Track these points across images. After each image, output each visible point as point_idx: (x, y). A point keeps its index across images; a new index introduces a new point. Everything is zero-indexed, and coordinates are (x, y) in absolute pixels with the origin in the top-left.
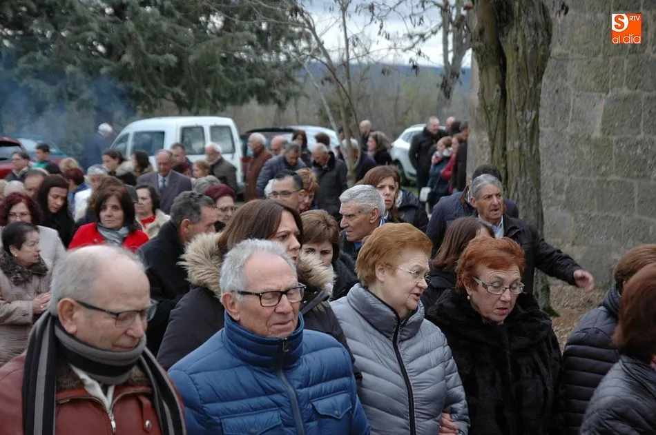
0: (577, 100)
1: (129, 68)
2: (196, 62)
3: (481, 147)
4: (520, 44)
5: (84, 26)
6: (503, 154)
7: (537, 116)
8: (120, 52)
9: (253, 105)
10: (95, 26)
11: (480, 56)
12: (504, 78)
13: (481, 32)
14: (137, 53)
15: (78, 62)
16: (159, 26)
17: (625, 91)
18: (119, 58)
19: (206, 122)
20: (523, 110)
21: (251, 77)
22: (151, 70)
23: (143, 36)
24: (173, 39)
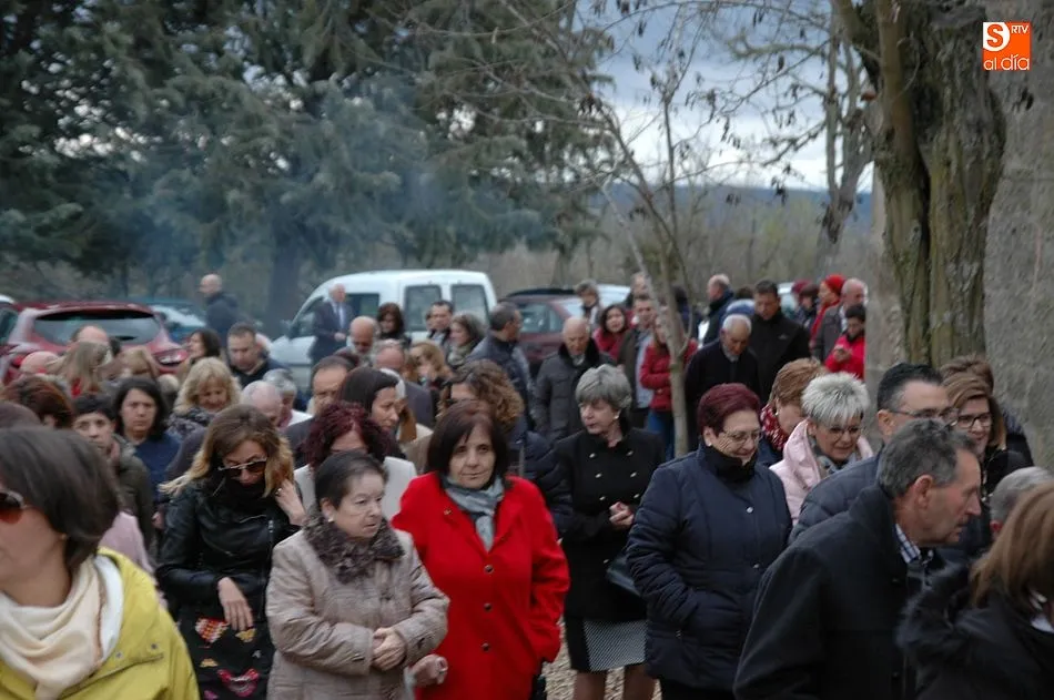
0: (1048, 245)
1: (325, 194)
2: (429, 184)
3: (889, 320)
4: (952, 155)
5: (257, 128)
6: (924, 333)
7: (981, 271)
8: (311, 171)
9: (520, 252)
10: (274, 128)
11: (886, 174)
12: (926, 209)
13: (889, 135)
14: (340, 171)
15: (247, 185)
16: (373, 128)
18: (311, 178)
19: (446, 278)
20: (957, 260)
21: (518, 207)
22: (359, 196)
23: (348, 143)
24: (394, 147)
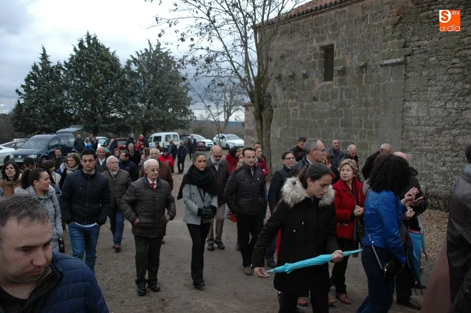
1: (151, 121)
2: (167, 119)
4: (266, 115)
5: (141, 112)
7: (270, 132)
8: (149, 117)
10: (144, 112)
12: (262, 123)
13: (256, 111)
14: (153, 118)
15: (140, 120)
16: (159, 111)
17: (285, 126)
18: (149, 119)
19: (171, 133)
20: (267, 131)
21: (180, 123)
22: (156, 121)
23: (155, 114)
24: (162, 114)
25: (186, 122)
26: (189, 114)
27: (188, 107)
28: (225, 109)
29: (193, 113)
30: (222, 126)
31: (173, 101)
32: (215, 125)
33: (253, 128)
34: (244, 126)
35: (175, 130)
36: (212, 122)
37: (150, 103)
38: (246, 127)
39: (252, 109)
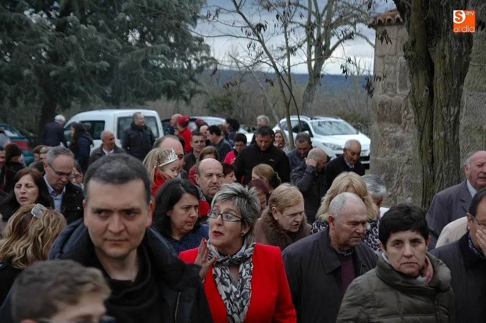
0: (470, 98)
1: (72, 72)
2: (124, 67)
4: (447, 53)
5: (37, 39)
6: (430, 141)
7: (459, 111)
8: (64, 59)
9: (163, 101)
10: (46, 39)
11: (411, 62)
13: (413, 43)
14: (78, 60)
15: (32, 67)
16: (96, 39)
18: (64, 64)
20: (447, 107)
21: (164, 79)
22: (88, 73)
23: (83, 47)
24: (105, 49)
25: (186, 76)
26: (194, 50)
27: (190, 27)
28: (310, 36)
29: (208, 49)
30: (300, 90)
31: (143, 9)
32: (277, 86)
33: (401, 96)
34: (370, 93)
35: (149, 103)
36: (268, 79)
37: (65, 12)
38: (379, 95)
39: (400, 35)
